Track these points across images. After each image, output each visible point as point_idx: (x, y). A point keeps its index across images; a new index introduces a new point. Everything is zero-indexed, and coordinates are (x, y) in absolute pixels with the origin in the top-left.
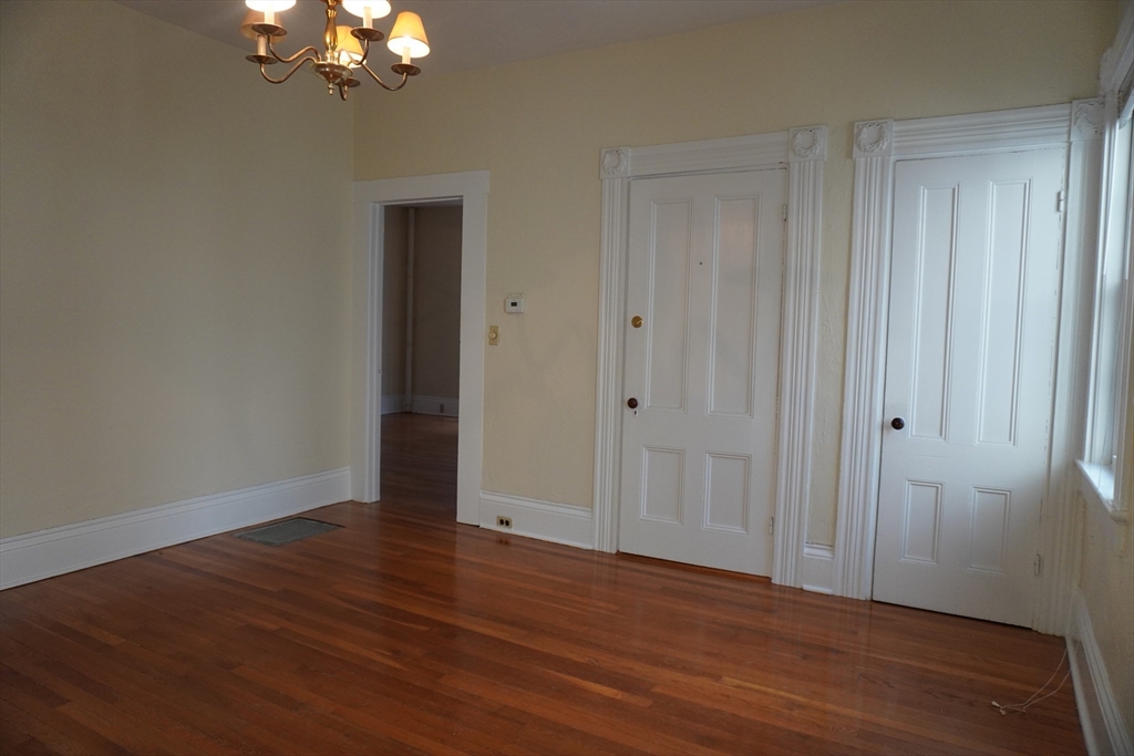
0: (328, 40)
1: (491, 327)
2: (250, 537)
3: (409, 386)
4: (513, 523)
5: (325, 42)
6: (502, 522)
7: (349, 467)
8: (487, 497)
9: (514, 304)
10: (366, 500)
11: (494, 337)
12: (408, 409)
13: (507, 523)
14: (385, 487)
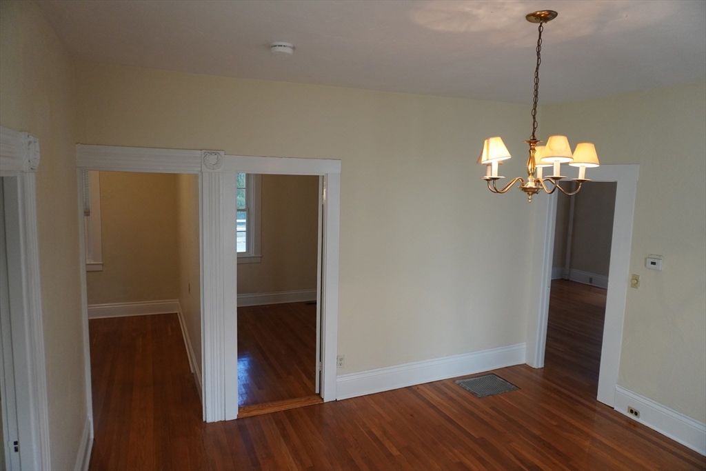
0: (530, 167)
1: (634, 275)
2: (464, 385)
3: (568, 261)
4: (641, 414)
5: (528, 169)
6: (632, 411)
7: (525, 343)
8: (622, 391)
9: (653, 263)
10: (535, 366)
11: (635, 281)
12: (566, 278)
13: (636, 414)
14: (549, 356)
